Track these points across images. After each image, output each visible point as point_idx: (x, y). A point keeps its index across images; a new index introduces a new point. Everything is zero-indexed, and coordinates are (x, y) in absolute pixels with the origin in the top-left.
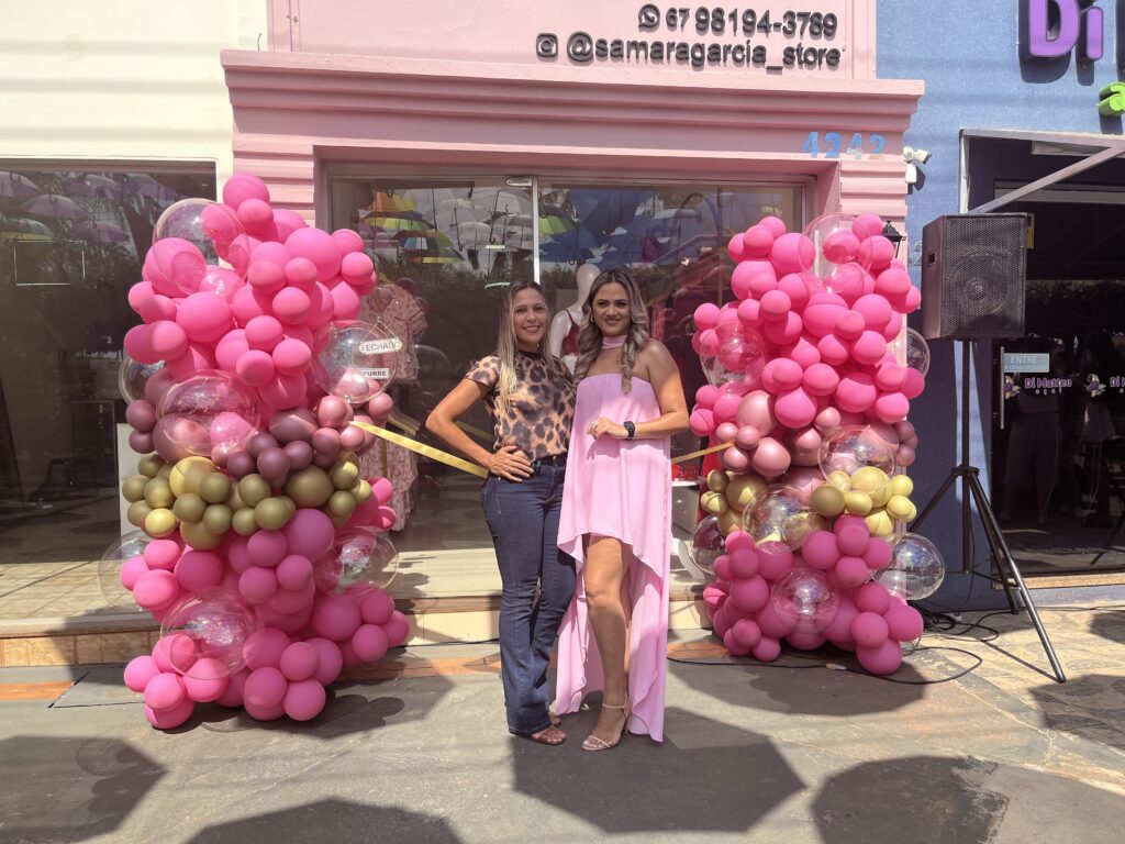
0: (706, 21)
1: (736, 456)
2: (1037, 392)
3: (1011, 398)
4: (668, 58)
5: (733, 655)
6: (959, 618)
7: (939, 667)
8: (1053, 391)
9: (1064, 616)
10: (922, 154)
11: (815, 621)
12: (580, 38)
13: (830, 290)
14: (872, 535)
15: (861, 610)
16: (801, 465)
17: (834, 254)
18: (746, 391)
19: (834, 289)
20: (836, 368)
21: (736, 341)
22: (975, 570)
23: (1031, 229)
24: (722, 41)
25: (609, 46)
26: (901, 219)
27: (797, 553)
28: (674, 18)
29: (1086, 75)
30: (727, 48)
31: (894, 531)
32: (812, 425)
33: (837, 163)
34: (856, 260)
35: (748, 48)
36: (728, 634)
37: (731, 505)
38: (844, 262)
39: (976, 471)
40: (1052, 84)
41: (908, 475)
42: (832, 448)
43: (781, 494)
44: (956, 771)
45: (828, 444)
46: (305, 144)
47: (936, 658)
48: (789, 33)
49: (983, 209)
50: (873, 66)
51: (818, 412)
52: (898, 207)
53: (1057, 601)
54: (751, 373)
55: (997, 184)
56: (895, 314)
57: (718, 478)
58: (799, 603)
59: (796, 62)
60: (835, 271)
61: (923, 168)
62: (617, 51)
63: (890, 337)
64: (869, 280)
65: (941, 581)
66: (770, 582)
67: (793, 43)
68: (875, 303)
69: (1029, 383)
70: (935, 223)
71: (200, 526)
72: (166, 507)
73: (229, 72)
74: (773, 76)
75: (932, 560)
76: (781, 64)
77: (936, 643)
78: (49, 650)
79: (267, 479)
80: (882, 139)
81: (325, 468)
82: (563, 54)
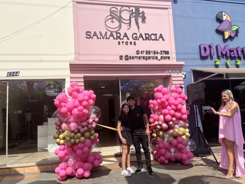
0: (147, 53)
1: (159, 127)
2: (209, 113)
3: (205, 114)
4: (141, 59)
5: (160, 163)
6: (200, 155)
8: (212, 113)
9: (218, 154)
10: (185, 73)
11: (174, 156)
12: (127, 56)
13: (172, 97)
14: (183, 140)
15: (182, 153)
16: (170, 127)
17: (172, 91)
18: (159, 115)
19: (173, 97)
20: (174, 111)
21: (157, 106)
22: (202, 146)
23: (205, 85)
24: (150, 56)
25: (131, 57)
26: (183, 84)
27: (170, 144)
28: (142, 52)
29: (212, 58)
30: (151, 57)
31: (187, 139)
32: (171, 121)
33: (171, 75)
34: (176, 92)
35: (155, 57)
36: (159, 159)
37: (158, 135)
38: (174, 93)
39: (200, 128)
40: (206, 60)
41: (188, 129)
42: (175, 125)
43: (167, 133)
44: (201, 179)
45: (174, 124)
46: (82, 75)
47: (196, 162)
48: (161, 54)
49: (196, 82)
50: (176, 60)
51: (172, 118)
52: (182, 82)
53: (217, 151)
54: (160, 112)
55: (198, 77)
56: (183, 101)
57: (155, 131)
58: (171, 152)
59: (163, 59)
60: (173, 94)
61: (185, 75)
62: (133, 58)
63: (183, 105)
64: (179, 96)
65: (195, 148)
66: (166, 149)
67: (162, 56)
68: (180, 100)
69: (207, 112)
70: (189, 85)
71: (69, 142)
72: (63, 139)
73: (70, 65)
74: (159, 61)
75: (194, 143)
76: (160, 59)
77: (196, 159)
78: (33, 169)
79: (81, 134)
80: (178, 71)
81: (89, 131)
82: (124, 59)
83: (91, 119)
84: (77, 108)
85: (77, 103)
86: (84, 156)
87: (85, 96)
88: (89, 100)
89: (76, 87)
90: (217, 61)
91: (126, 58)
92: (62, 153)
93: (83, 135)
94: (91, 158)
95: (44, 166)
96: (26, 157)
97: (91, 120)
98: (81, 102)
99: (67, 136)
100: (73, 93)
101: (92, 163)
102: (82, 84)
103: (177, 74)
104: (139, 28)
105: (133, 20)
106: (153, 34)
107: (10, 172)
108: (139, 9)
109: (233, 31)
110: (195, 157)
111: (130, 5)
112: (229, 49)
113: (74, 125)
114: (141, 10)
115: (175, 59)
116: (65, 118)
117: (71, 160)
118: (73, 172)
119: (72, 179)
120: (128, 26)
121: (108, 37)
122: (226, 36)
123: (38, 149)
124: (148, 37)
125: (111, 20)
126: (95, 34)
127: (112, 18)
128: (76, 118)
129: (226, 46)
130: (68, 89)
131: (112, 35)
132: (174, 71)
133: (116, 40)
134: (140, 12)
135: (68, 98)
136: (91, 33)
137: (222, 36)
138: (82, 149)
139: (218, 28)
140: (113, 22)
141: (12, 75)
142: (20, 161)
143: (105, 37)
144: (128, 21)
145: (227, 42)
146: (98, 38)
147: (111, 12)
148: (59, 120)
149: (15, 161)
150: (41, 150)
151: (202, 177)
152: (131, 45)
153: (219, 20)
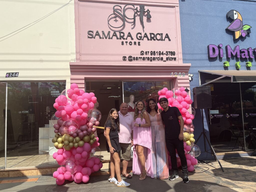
0: (152, 53)
2: (217, 117)
3: (212, 119)
4: (146, 59)
6: (205, 161)
7: (201, 170)
8: (220, 117)
10: (192, 75)
12: (130, 57)
13: (176, 101)
14: (187, 145)
17: (177, 94)
22: (207, 152)
23: (213, 87)
24: (155, 56)
25: (135, 58)
26: (189, 87)
28: (147, 53)
29: (221, 59)
30: (156, 58)
31: (191, 144)
33: (177, 77)
34: (180, 95)
35: (160, 58)
38: (178, 96)
40: (214, 62)
46: (83, 77)
47: (201, 169)
48: (167, 55)
49: (203, 85)
50: (182, 62)
52: (188, 85)
55: (206, 80)
56: (188, 105)
59: (168, 60)
61: (192, 77)
62: (137, 59)
63: (187, 109)
64: (183, 99)
65: (200, 153)
67: (168, 56)
68: (184, 103)
69: (215, 116)
70: (195, 88)
71: (68, 146)
72: (61, 143)
73: (71, 66)
74: (165, 63)
75: (198, 149)
76: (166, 60)
77: (201, 166)
78: (32, 172)
79: (80, 138)
80: (184, 73)
81: (89, 135)
82: (127, 59)
83: (91, 122)
84: (76, 111)
85: (76, 105)
86: (83, 160)
87: (85, 98)
88: (90, 103)
89: (76, 89)
90: (226, 62)
91: (130, 59)
92: (60, 157)
93: (82, 139)
94: (90, 163)
95: (43, 169)
96: (26, 160)
97: (90, 124)
98: (80, 105)
99: (65, 139)
100: (73, 96)
101: (92, 168)
102: (83, 86)
103: (183, 76)
104: (143, 27)
105: (138, 19)
106: (158, 34)
107: (9, 175)
108: (144, 7)
109: (244, 30)
110: (201, 164)
111: (135, 3)
112: (240, 50)
113: (73, 129)
114: (146, 8)
115: (182, 60)
116: (63, 120)
117: (69, 164)
118: (71, 177)
119: (71, 184)
120: (132, 25)
121: (111, 37)
122: (237, 36)
123: (39, 152)
124: (153, 37)
125: (114, 19)
126: (97, 34)
127: (115, 17)
128: (75, 121)
129: (236, 46)
130: (68, 91)
131: (115, 35)
132: (180, 73)
133: (119, 40)
134: (146, 10)
135: (67, 101)
136: (93, 33)
137: (232, 36)
138: (81, 154)
139: (228, 27)
140: (116, 21)
141: (11, 76)
142: (20, 164)
143: (108, 37)
144: (133, 20)
145: (237, 43)
146: (100, 38)
147: (114, 11)
148: (58, 123)
149: (15, 163)
150: (42, 153)
151: (205, 185)
152: (135, 45)
153: (230, 19)
